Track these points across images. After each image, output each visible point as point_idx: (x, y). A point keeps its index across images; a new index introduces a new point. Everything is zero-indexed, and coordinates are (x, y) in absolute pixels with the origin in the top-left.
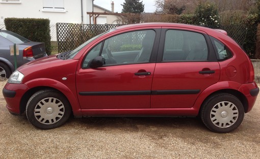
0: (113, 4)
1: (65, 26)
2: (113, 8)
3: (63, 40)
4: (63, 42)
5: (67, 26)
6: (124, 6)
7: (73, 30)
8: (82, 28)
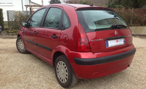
0: (42, 1)
1: (11, 12)
2: (42, 3)
3: (11, 20)
4: (11, 21)
5: (12, 12)
6: (50, 2)
7: (15, 14)
8: (21, 13)
